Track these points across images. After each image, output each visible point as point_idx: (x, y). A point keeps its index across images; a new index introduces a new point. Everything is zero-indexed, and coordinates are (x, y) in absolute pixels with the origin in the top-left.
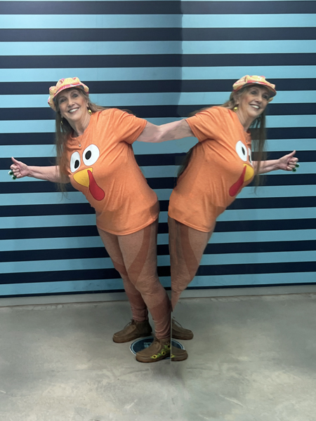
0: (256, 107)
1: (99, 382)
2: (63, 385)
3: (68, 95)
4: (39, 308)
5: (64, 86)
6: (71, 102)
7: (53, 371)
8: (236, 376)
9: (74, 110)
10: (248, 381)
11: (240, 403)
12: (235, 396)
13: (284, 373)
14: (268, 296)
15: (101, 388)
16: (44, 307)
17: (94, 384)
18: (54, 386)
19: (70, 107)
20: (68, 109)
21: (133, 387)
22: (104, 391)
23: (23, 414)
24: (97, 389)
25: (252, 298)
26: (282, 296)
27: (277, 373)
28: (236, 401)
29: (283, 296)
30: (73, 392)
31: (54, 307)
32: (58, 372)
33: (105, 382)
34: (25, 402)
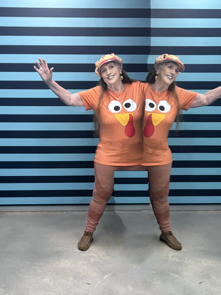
0: (171, 77)
1: (89, 260)
2: (66, 261)
3: (107, 67)
4: (52, 213)
5: (104, 61)
6: (109, 72)
7: (60, 252)
8: (178, 260)
9: (111, 77)
10: (185, 264)
11: (179, 277)
12: (177, 273)
13: (209, 260)
14: (201, 211)
15: (90, 263)
16: (54, 213)
17: (86, 261)
18: (60, 261)
19: (108, 75)
20: (107, 77)
21: (111, 264)
22: (92, 266)
23: (41, 277)
24: (87, 264)
25: (190, 212)
26: (210, 211)
27: (205, 260)
28: (177, 276)
29: (212, 211)
30: (72, 265)
31: (61, 213)
32: (63, 253)
33: (92, 260)
34: (42, 270)
